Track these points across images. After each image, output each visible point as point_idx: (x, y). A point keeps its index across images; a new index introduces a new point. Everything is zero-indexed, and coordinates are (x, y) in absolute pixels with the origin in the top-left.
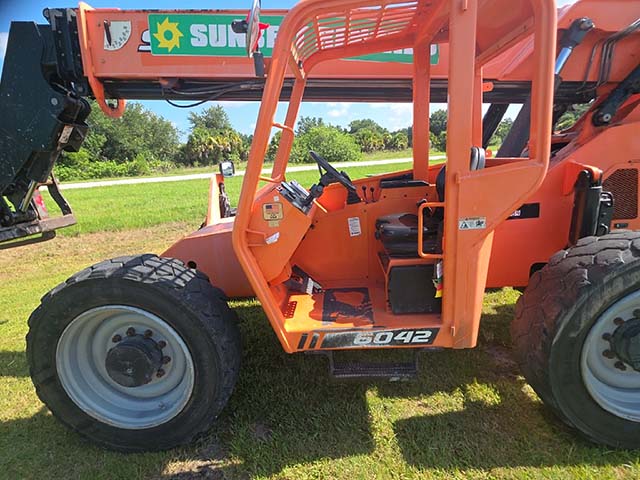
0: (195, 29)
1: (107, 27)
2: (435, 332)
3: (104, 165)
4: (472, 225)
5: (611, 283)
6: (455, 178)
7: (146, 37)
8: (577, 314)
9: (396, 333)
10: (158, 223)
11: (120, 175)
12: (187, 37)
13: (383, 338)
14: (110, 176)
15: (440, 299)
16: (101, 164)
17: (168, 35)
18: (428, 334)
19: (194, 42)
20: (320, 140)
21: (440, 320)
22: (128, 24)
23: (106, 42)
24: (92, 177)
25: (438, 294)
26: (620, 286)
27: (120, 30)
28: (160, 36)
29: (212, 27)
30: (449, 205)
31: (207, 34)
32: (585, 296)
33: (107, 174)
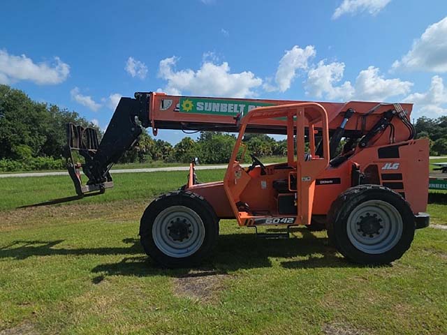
0: (198, 104)
1: (163, 102)
2: (295, 219)
3: (43, 160)
4: (306, 179)
5: (352, 200)
6: (299, 164)
7: (178, 106)
8: (343, 212)
9: (281, 219)
10: (114, 200)
11: (56, 168)
12: (195, 106)
13: (276, 221)
14: (48, 169)
15: (296, 206)
16: (42, 159)
17: (187, 106)
18: (293, 219)
19: (198, 109)
20: (220, 145)
21: (297, 214)
22: (171, 101)
23: (161, 107)
24: (33, 169)
25: (296, 205)
26: (355, 202)
27: (167, 103)
28: (184, 106)
29: (206, 104)
30: (298, 172)
31: (204, 106)
32: (345, 204)
33: (45, 167)
